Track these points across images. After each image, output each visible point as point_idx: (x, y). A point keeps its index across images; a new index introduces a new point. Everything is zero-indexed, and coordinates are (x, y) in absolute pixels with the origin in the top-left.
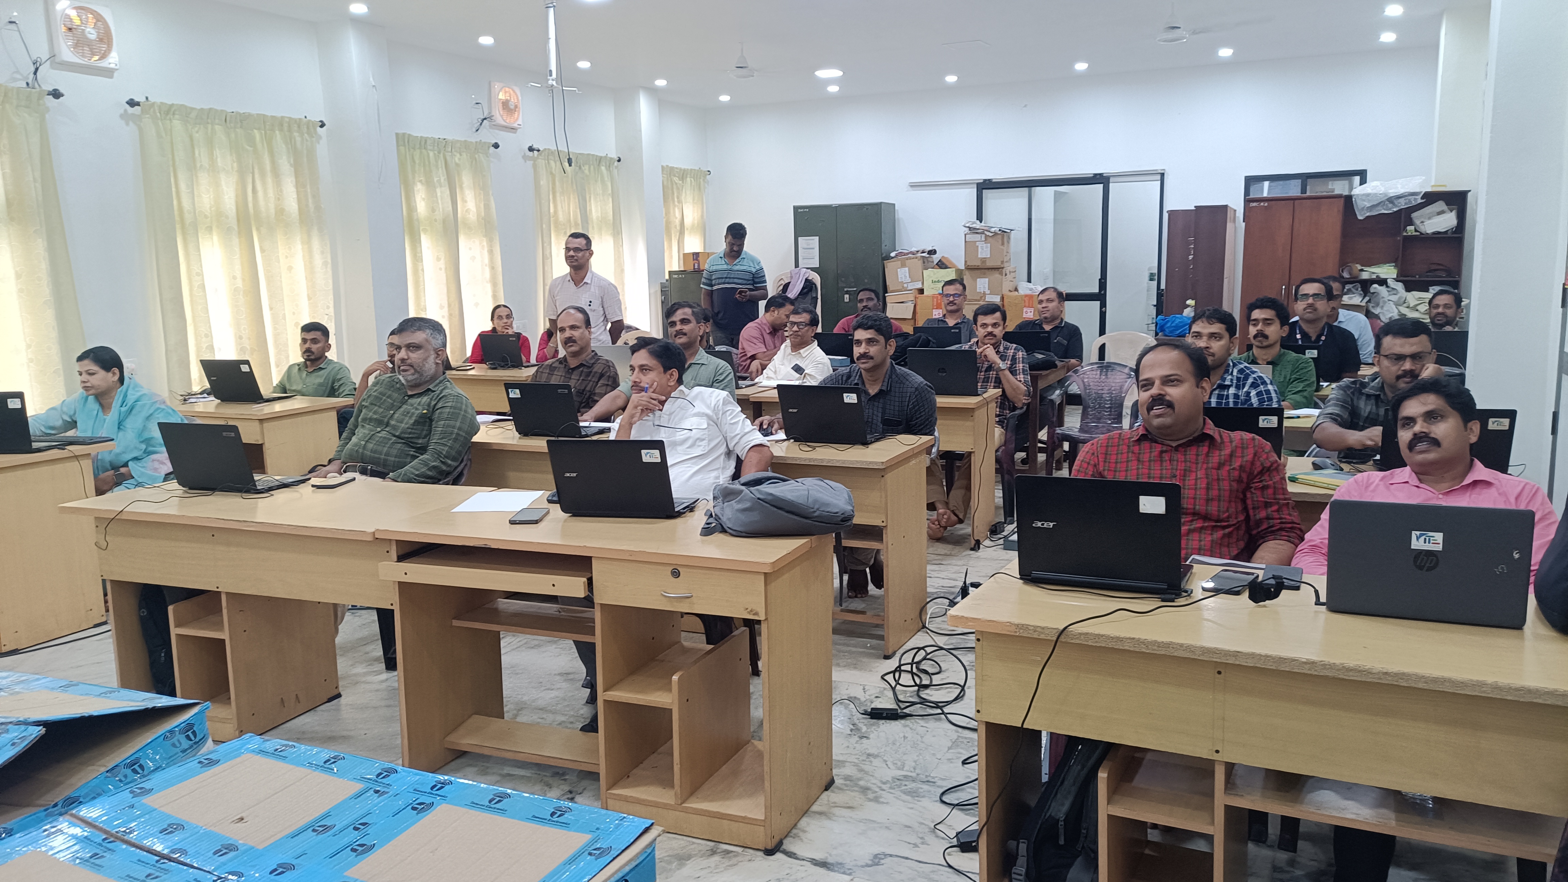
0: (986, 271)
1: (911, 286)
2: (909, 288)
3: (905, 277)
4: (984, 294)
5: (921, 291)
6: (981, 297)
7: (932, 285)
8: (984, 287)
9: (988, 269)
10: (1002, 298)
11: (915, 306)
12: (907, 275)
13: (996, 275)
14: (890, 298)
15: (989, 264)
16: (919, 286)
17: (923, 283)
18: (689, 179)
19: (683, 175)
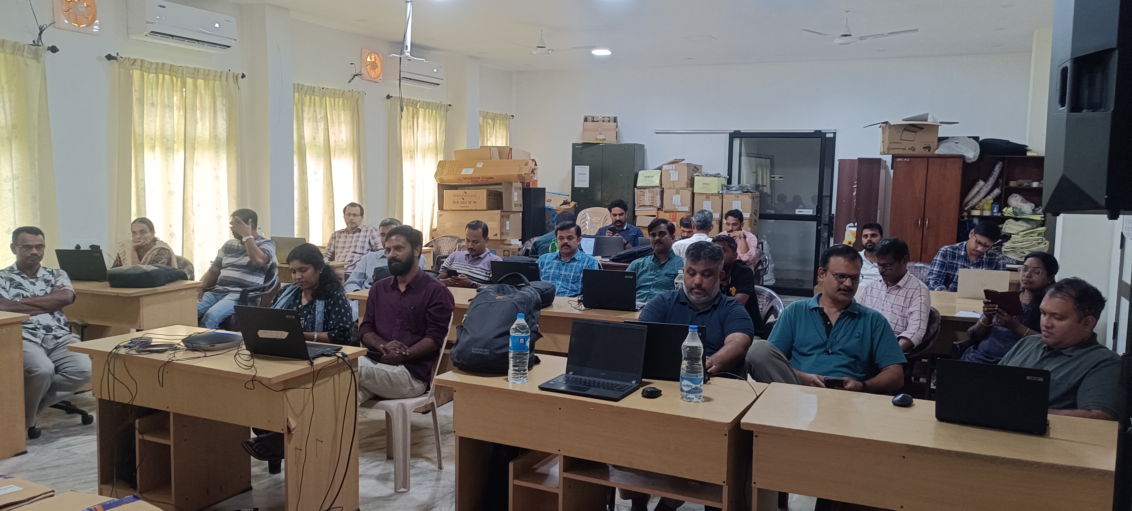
14: (637, 211)
18: (498, 121)
19: (494, 118)
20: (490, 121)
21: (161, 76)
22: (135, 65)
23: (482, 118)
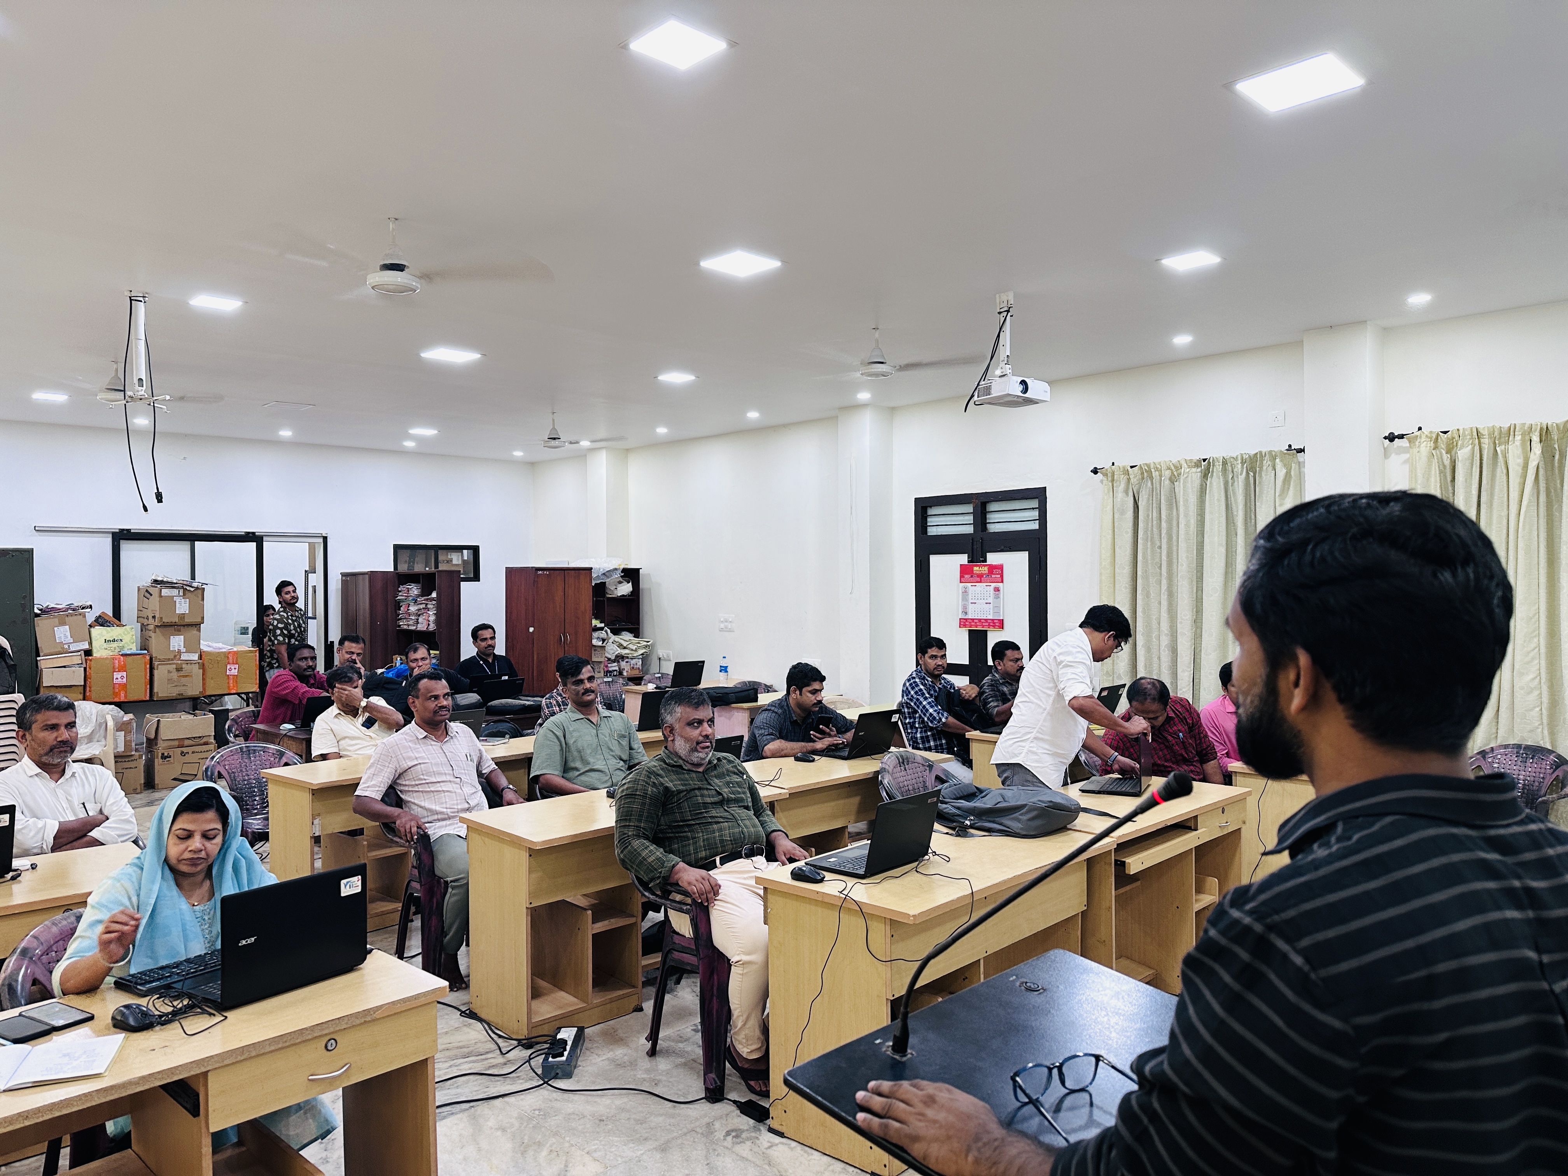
0: (182, 627)
1: (73, 648)
2: (72, 649)
3: (66, 637)
4: (179, 652)
5: (88, 653)
6: (175, 656)
7: (105, 646)
8: (180, 646)
9: (184, 626)
10: (200, 657)
11: (85, 669)
12: (68, 634)
13: (194, 632)
14: (44, 662)
15: (188, 620)
16: (86, 646)
17: (90, 643)
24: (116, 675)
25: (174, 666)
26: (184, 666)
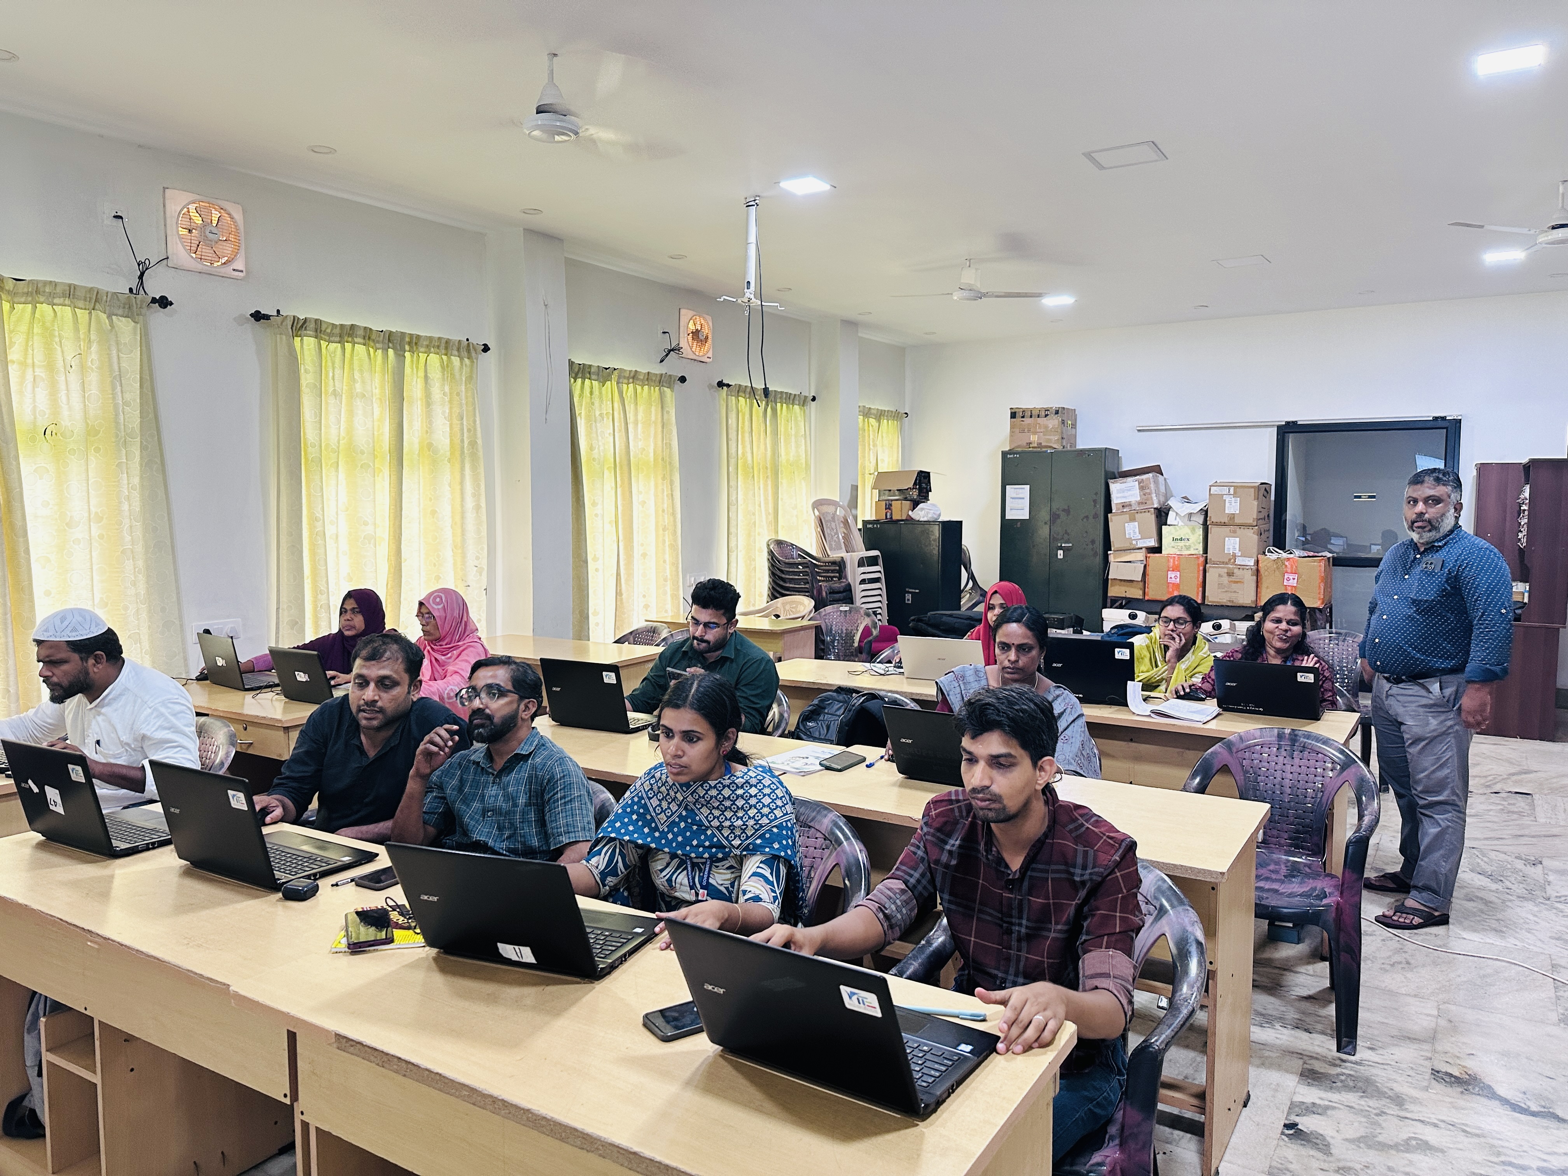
0: (1237, 528)
2: (1139, 546)
3: (1134, 533)
4: (1234, 556)
6: (1230, 560)
8: (1234, 549)
10: (1257, 562)
11: (1145, 566)
12: (1137, 530)
13: (1250, 534)
14: (1114, 557)
15: (1238, 521)
16: (1152, 543)
18: (885, 421)
19: (880, 415)
20: (872, 421)
21: (348, 346)
22: (306, 329)
23: (861, 417)
24: (1171, 574)
25: (1226, 570)
26: (1236, 571)
